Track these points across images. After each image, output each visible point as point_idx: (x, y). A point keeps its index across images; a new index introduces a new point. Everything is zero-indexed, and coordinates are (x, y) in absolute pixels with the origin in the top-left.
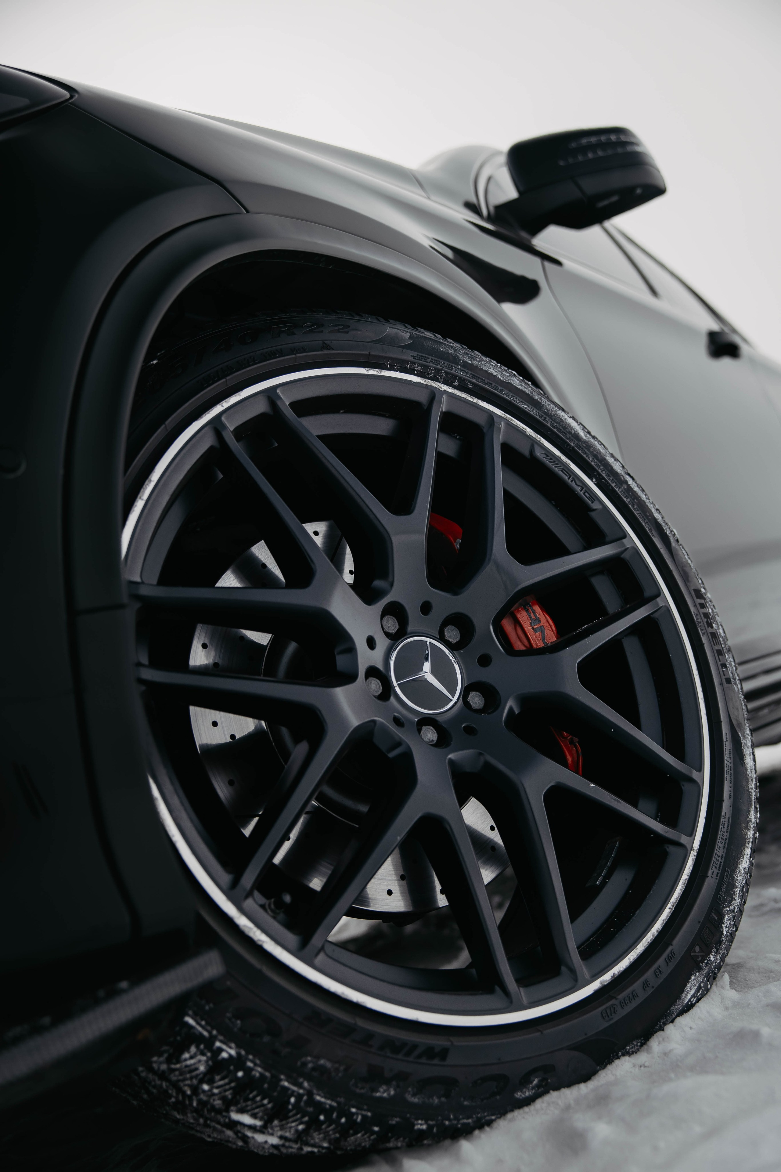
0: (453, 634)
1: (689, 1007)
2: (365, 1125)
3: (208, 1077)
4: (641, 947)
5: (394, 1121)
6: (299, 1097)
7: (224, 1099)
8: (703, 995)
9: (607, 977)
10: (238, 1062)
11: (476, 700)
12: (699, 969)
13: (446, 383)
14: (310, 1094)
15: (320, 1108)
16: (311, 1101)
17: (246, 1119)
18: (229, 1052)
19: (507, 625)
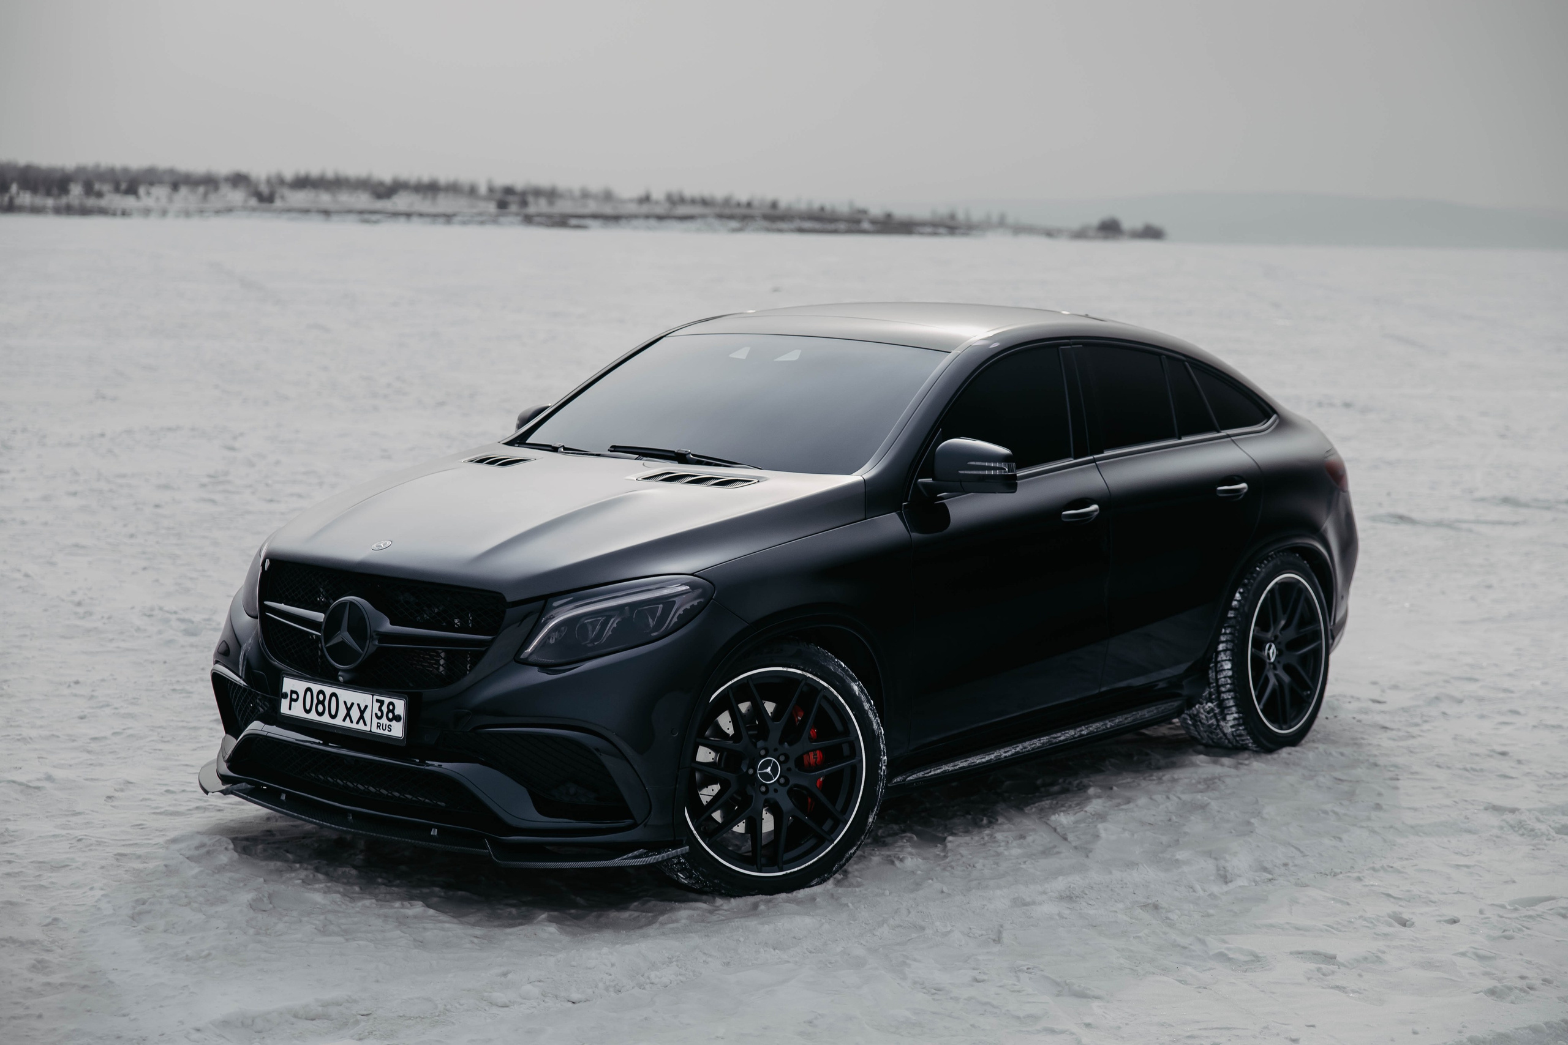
0: (782, 758)
1: (813, 886)
2: (710, 887)
3: (676, 864)
4: (803, 867)
5: (717, 888)
6: (696, 875)
7: (678, 870)
8: (819, 884)
9: (789, 872)
10: (684, 864)
11: (782, 781)
12: (820, 877)
13: (810, 673)
14: (699, 876)
15: (700, 879)
16: (698, 877)
17: (682, 876)
18: (683, 861)
19: (805, 756)
